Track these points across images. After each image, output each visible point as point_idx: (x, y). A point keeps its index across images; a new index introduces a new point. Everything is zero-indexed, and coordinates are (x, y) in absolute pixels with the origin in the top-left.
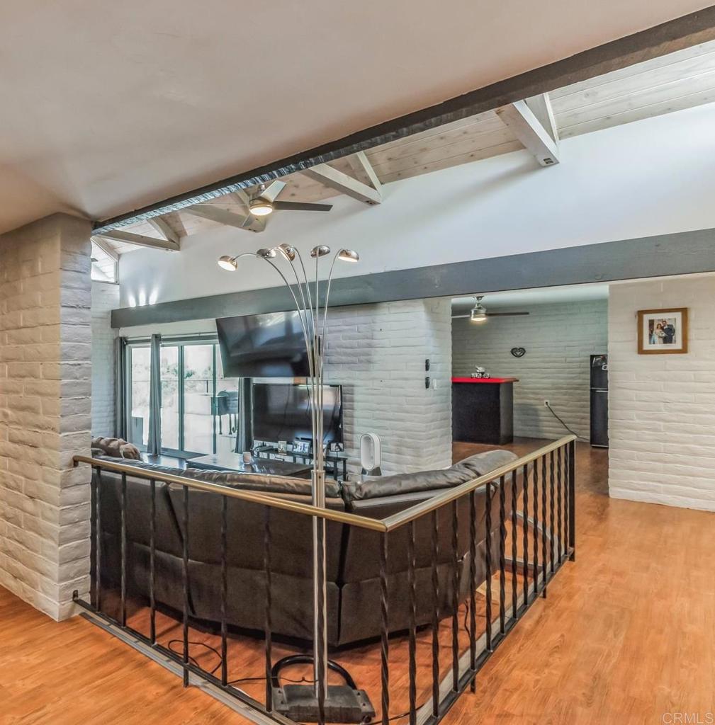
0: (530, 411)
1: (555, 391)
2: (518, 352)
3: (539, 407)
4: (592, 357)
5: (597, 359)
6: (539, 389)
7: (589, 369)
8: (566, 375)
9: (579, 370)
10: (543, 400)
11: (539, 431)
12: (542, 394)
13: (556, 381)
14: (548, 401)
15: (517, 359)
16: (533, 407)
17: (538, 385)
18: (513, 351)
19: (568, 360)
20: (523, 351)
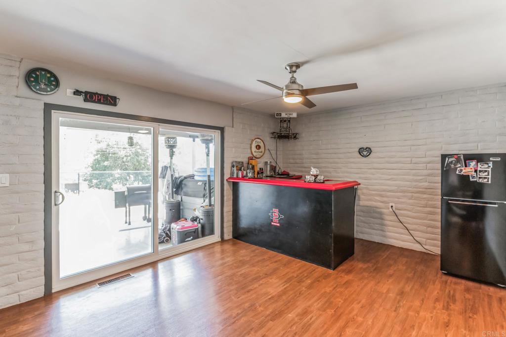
0: (374, 214)
1: (401, 194)
2: (365, 152)
3: (384, 211)
4: (444, 157)
5: (450, 160)
6: (384, 191)
7: (440, 171)
8: (411, 177)
9: (425, 172)
10: (389, 203)
11: (385, 236)
12: (387, 197)
13: (402, 183)
14: (393, 205)
15: (364, 159)
16: (379, 210)
17: (384, 187)
18: (361, 151)
19: (414, 160)
20: (369, 150)
